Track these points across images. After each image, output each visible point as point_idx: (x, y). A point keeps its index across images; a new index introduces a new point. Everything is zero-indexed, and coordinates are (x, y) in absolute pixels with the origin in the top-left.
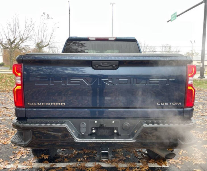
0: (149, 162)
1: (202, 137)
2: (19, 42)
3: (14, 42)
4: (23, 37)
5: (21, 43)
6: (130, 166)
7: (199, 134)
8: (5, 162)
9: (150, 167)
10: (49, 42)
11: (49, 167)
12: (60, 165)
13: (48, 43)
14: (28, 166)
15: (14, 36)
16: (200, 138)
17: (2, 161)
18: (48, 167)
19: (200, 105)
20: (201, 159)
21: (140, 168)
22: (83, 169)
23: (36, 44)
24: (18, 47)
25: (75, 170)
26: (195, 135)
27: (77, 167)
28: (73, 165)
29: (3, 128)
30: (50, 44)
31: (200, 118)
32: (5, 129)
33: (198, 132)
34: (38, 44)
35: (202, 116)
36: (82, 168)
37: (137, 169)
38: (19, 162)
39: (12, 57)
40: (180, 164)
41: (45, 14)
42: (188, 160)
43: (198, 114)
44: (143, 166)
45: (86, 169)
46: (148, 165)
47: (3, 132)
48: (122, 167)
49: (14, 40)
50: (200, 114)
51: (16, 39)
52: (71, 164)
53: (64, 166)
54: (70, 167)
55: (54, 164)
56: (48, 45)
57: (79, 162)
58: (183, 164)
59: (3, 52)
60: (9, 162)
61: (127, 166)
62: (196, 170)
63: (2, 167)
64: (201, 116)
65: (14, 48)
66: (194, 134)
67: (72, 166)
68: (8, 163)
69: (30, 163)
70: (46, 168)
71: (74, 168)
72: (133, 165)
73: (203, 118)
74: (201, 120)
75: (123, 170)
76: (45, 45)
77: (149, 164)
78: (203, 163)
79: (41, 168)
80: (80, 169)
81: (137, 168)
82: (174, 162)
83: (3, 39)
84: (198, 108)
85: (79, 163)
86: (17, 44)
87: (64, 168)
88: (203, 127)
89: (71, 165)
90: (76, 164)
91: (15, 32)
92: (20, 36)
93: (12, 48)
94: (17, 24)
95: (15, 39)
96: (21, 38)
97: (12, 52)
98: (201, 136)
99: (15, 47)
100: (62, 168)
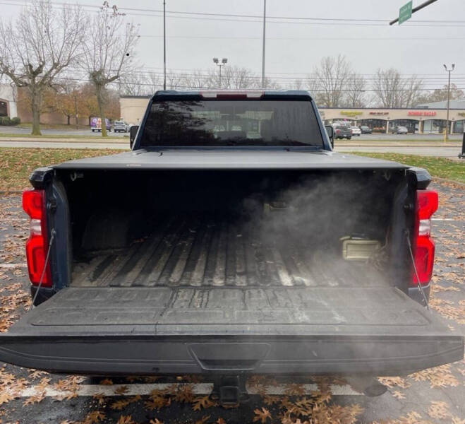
0: (334, 383)
1: (456, 317)
2: (51, 70)
3: (40, 70)
4: (61, 60)
5: (57, 72)
6: (291, 393)
7: (449, 307)
8: (18, 381)
9: (334, 394)
10: (119, 70)
11: (114, 395)
12: (138, 389)
13: (116, 72)
14: (68, 392)
15: (40, 57)
16: (451, 318)
17: (12, 380)
18: (110, 395)
19: (457, 230)
20: (449, 373)
21: (312, 398)
22: (186, 401)
23: (88, 75)
24: (49, 84)
25: (169, 402)
26: (441, 309)
27: (175, 396)
28: (166, 390)
29: (16, 292)
30: (122, 76)
31: (455, 265)
32: (20, 296)
33: (448, 302)
34: (94, 76)
35: (460, 260)
36: (184, 398)
37: (307, 399)
38: (49, 383)
39: (36, 105)
40: (401, 388)
41: (108, 6)
42: (420, 378)
43: (452, 254)
44: (320, 394)
45: (194, 401)
46: (330, 389)
47: (14, 304)
48: (274, 395)
49: (41, 66)
50: (455, 254)
51: (44, 63)
52: (161, 386)
53: (147, 393)
54: (159, 396)
55: (125, 388)
56: (116, 77)
57: (180, 382)
58: (409, 386)
59: (16, 93)
60: (26, 382)
61: (285, 393)
62: (436, 403)
63: (12, 394)
64: (459, 258)
65: (40, 85)
66: (437, 308)
67: (164, 393)
68: (24, 384)
69: (71, 384)
70: (106, 397)
71: (168, 398)
72: (298, 390)
73: (462, 265)
74: (456, 269)
75: (275, 402)
76: (109, 78)
77: (333, 387)
78: (452, 385)
79: (96, 397)
80: (182, 400)
81: (305, 398)
82: (389, 383)
83: (16, 64)
84: (453, 236)
85: (178, 384)
86: (46, 75)
87: (145, 398)
88: (461, 288)
89: (162, 390)
90: (173, 388)
91: (40, 48)
92: (53, 58)
93: (36, 86)
94: (44, 29)
95: (41, 64)
96: (56, 61)
97: (35, 94)
98: (454, 314)
99: (42, 83)
100: (141, 396)
